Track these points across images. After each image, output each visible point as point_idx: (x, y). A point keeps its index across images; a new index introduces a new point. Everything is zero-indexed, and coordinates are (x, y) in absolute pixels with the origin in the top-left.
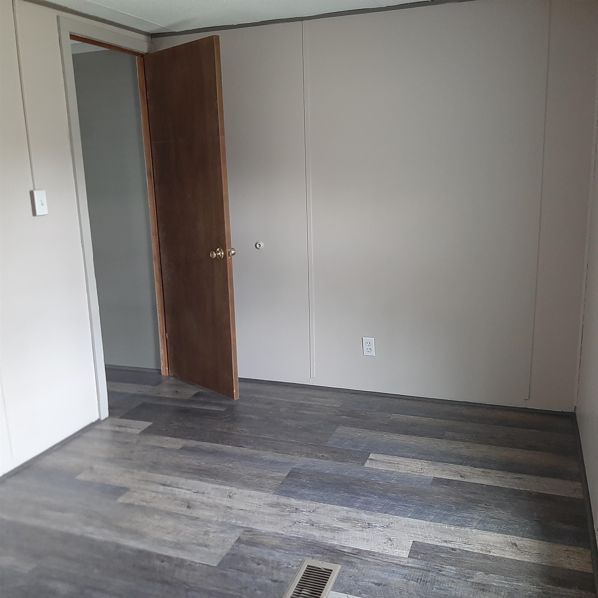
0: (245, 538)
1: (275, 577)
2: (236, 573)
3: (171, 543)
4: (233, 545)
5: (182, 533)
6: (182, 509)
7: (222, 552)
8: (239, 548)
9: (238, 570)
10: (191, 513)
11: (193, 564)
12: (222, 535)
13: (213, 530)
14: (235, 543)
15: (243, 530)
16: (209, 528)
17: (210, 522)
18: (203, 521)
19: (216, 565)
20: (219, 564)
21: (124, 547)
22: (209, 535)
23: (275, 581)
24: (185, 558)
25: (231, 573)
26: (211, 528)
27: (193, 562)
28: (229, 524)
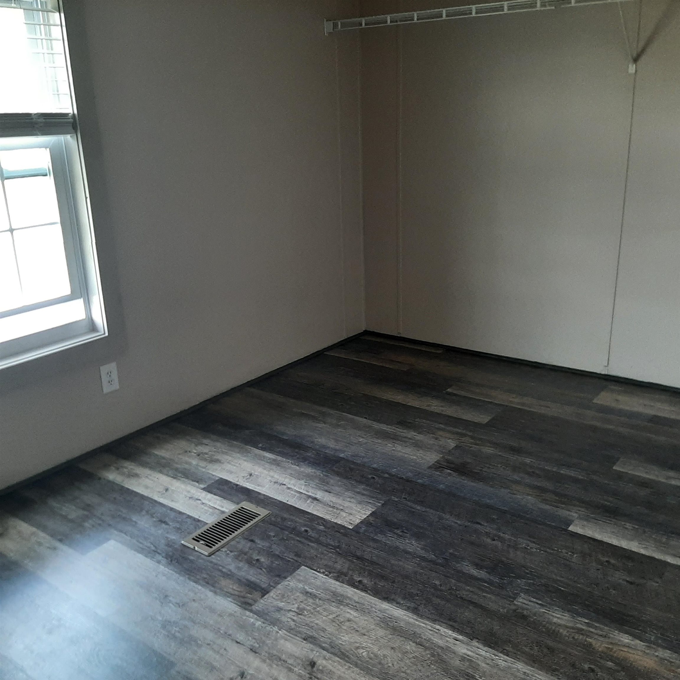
0: (256, 595)
1: (249, 544)
2: (285, 555)
3: (347, 605)
4: (274, 587)
5: (331, 617)
6: (324, 662)
7: (291, 582)
8: (269, 583)
9: (282, 559)
10: (312, 650)
11: (326, 573)
12: (281, 605)
13: (290, 614)
14: (272, 590)
15: (253, 607)
16: (295, 618)
17: (290, 630)
18: (300, 632)
19: (303, 567)
20: (298, 567)
21: (408, 609)
22: (298, 608)
23: (252, 541)
24: (333, 582)
25: (290, 556)
26: (291, 619)
27: (326, 575)
28: (266, 620)
